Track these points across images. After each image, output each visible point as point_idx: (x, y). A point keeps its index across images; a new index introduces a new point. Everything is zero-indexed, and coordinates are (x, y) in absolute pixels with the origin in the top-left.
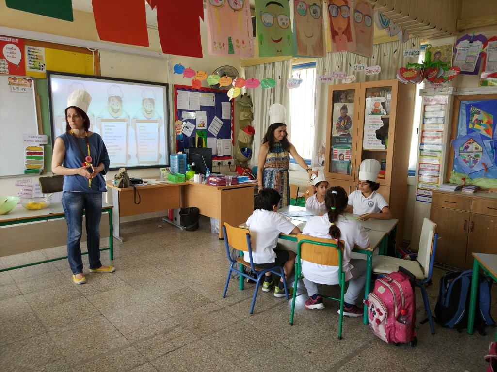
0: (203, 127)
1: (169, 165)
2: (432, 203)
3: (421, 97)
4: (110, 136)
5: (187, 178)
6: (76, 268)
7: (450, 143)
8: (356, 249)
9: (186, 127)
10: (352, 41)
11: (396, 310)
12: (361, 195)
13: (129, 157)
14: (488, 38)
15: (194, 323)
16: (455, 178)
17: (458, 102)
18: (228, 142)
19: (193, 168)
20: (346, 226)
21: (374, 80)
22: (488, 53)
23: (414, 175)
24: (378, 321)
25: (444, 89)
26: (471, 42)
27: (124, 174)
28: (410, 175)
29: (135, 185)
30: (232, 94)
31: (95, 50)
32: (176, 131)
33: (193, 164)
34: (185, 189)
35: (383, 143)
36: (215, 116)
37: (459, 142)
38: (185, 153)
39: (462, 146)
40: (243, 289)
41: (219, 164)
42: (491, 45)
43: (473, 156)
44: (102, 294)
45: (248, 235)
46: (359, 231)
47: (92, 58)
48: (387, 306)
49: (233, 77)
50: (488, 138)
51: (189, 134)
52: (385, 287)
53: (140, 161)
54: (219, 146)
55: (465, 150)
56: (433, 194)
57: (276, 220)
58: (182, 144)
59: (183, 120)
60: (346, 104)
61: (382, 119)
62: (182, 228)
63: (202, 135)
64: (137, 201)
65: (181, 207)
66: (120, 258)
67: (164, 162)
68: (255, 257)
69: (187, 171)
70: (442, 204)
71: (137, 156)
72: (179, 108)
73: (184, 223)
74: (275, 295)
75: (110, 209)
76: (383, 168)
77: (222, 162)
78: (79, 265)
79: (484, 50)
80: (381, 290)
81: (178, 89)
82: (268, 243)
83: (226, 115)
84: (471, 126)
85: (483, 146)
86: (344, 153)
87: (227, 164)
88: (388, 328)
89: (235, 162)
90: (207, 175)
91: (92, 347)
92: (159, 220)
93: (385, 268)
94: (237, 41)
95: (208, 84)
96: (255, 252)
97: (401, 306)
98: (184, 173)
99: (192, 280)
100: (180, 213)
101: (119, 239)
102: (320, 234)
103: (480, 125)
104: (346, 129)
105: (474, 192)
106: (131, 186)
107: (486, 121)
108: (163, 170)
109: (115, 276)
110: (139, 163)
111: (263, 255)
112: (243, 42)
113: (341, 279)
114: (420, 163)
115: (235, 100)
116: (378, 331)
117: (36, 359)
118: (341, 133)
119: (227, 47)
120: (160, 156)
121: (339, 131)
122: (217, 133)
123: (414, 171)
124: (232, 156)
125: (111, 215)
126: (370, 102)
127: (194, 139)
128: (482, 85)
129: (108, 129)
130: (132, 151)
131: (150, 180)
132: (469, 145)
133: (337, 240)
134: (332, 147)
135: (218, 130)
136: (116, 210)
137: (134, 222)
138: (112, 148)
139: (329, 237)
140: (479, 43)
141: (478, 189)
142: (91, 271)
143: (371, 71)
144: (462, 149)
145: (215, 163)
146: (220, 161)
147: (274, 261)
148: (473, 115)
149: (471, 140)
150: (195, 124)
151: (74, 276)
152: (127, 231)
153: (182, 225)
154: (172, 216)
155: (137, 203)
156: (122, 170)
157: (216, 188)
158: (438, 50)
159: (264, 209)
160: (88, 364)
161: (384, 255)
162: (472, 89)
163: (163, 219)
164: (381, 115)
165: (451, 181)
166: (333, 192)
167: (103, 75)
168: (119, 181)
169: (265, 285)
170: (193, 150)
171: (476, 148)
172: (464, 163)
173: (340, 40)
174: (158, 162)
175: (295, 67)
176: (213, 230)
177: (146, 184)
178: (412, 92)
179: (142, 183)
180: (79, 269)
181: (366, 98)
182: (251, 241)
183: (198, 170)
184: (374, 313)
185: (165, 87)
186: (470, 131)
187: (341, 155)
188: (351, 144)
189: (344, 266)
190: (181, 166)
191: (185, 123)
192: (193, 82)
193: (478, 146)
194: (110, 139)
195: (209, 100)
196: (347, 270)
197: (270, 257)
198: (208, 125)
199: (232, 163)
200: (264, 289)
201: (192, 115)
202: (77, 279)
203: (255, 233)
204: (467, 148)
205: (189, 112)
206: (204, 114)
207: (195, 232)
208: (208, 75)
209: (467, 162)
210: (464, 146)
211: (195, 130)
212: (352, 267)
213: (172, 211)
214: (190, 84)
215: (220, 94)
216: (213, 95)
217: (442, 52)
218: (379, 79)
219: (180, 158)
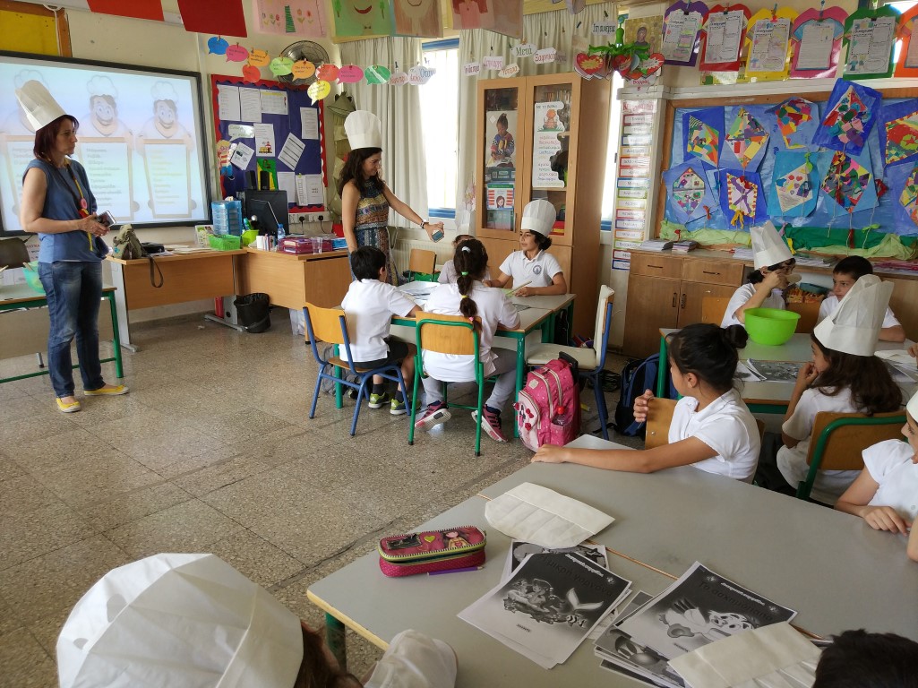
0: (269, 152)
1: (210, 221)
2: (631, 270)
3: (619, 101)
4: (99, 169)
5: (244, 243)
6: (63, 387)
7: (660, 177)
8: (501, 331)
9: (238, 153)
10: (486, 11)
11: (552, 409)
12: (524, 256)
13: (135, 206)
14: (710, 8)
15: (265, 450)
16: (668, 231)
17: (672, 110)
18: (316, 180)
19: (254, 225)
20: (484, 298)
21: (550, 72)
22: (708, 31)
23: (609, 229)
24: (529, 427)
25: (651, 88)
26: (686, 13)
27: (130, 234)
28: (604, 228)
29: (152, 255)
30: (315, 92)
31: (58, 9)
32: (220, 159)
33: (254, 218)
34: (242, 262)
35: (562, 177)
36: (291, 134)
37: (674, 174)
38: (238, 199)
39: (677, 180)
40: (342, 406)
41: (302, 219)
42: (713, 19)
43: (691, 195)
44: (111, 424)
45: (343, 318)
46: (502, 303)
47: (54, 23)
48: (539, 404)
49: (316, 62)
50: (712, 168)
51: (243, 166)
52: (540, 380)
53: (157, 213)
54: (299, 187)
55: (681, 187)
56: (632, 256)
57: (386, 295)
58: (233, 182)
59: (232, 139)
60: (505, 112)
61: (559, 138)
62: (240, 329)
63: (269, 167)
64: (157, 281)
65: (237, 293)
66: (135, 375)
67: (200, 215)
68: (356, 352)
69: (244, 231)
70: (645, 270)
71: (150, 204)
72: (222, 117)
73: (243, 320)
74: (392, 412)
75: (110, 293)
76: (560, 218)
77: (307, 217)
78: (68, 383)
79: (704, 28)
80: (533, 384)
81: (218, 82)
82: (376, 330)
83: (310, 131)
84: (689, 149)
85: (705, 179)
86: (505, 196)
87: (316, 219)
88: (542, 434)
89: (331, 216)
90: (280, 237)
91: (105, 487)
92: (199, 318)
93: (544, 357)
94: (299, 12)
95: (273, 74)
96: (355, 343)
97: (558, 402)
98: (239, 233)
99: (259, 398)
100: (235, 303)
101: (130, 348)
102: (447, 310)
103: (701, 146)
104: (507, 155)
105: (689, 251)
106: (143, 256)
107: (709, 140)
108: (199, 229)
109: (129, 399)
110: (155, 216)
111: (367, 349)
112: (309, 14)
113: (478, 372)
114: (617, 210)
115: (325, 105)
116: (529, 440)
117: (18, 506)
118: (500, 162)
119: (283, 21)
120: (193, 205)
121: (495, 159)
122: (295, 164)
123: (610, 223)
124: (326, 205)
125: (113, 303)
126: (542, 110)
127: (253, 174)
128: (705, 84)
129: (94, 157)
130: (142, 197)
131: (177, 246)
132: (686, 179)
133: (471, 319)
134: (487, 186)
135: (298, 159)
136: (120, 295)
137: (154, 321)
138: (103, 190)
139: (459, 314)
140: (696, 15)
141: (695, 247)
142: (86, 393)
143: (543, 58)
144: (676, 185)
145: (294, 217)
146: (303, 214)
147: (386, 356)
148: (692, 130)
149: (690, 170)
150: (254, 148)
151: (58, 400)
152: (143, 335)
153: (239, 324)
154: (222, 309)
155: (157, 285)
156: (124, 230)
157: (296, 257)
158: (643, 24)
159: (366, 278)
160: (102, 505)
161: (549, 342)
162: (691, 89)
163: (207, 316)
164: (557, 133)
165: (662, 235)
166: (464, 249)
167: (76, 55)
168: (122, 248)
169: (373, 398)
170: (252, 193)
171: (696, 183)
172: (681, 208)
173: (468, 9)
174: (190, 215)
175: (425, 46)
176: (295, 329)
177: (171, 253)
178: (605, 94)
179: (163, 250)
180: (68, 389)
181: (535, 103)
182: (348, 329)
183: (263, 228)
184: (524, 417)
185: (194, 79)
186: (688, 156)
187: (500, 198)
188: (514, 180)
189: (483, 354)
190: (232, 222)
191: (234, 145)
192: (245, 70)
193: (699, 179)
194: (99, 175)
195: (277, 103)
196: (486, 360)
197: (380, 350)
198: (278, 149)
199: (326, 219)
200: (371, 405)
201: (248, 131)
202: (64, 405)
203: (355, 316)
204: (684, 183)
205: (241, 126)
206: (269, 130)
207: (264, 335)
208: (272, 58)
209: (683, 205)
210: (680, 181)
211: (255, 159)
212: (496, 356)
213: (221, 302)
214: (241, 75)
215: (296, 91)
216: (284, 94)
217: (648, 28)
218: (558, 71)
219: (230, 207)
